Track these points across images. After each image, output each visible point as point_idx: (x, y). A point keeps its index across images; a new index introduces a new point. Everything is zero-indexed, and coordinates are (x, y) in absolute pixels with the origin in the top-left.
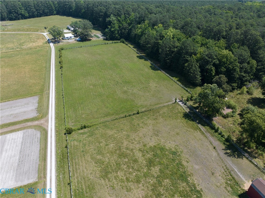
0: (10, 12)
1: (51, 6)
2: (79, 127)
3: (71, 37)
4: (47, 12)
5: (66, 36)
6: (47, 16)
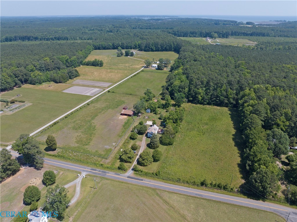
0: (146, 47)
1: (171, 46)
2: (112, 92)
3: (155, 66)
4: (168, 49)
5: (154, 65)
6: (167, 51)
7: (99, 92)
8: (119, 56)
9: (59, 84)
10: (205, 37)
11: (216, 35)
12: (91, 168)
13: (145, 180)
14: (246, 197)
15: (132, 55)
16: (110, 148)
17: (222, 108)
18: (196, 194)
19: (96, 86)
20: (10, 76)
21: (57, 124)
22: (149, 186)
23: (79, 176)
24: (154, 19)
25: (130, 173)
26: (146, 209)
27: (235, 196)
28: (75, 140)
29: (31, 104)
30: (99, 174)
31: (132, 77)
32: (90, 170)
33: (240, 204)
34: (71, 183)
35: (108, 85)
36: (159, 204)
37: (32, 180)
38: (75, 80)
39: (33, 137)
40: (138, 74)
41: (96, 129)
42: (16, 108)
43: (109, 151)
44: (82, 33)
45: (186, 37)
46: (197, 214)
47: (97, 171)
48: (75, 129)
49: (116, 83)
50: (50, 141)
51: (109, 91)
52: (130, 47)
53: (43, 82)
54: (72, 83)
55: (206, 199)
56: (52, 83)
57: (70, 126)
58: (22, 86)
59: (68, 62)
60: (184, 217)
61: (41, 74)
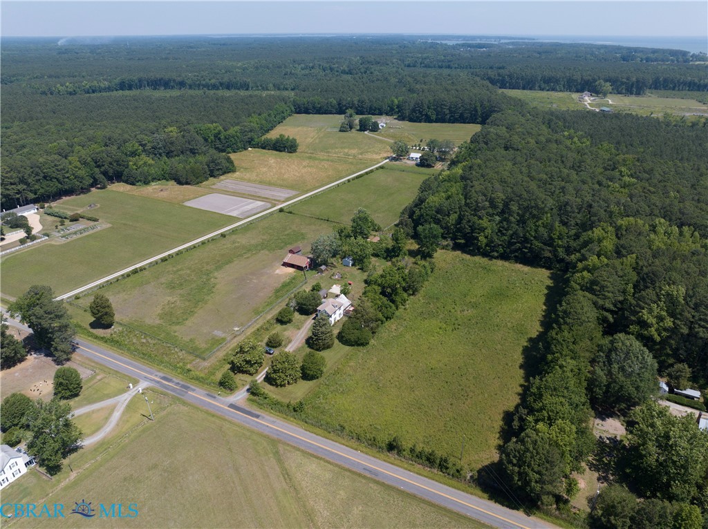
2: (289, 211)
3: (416, 158)
5: (414, 155)
6: (464, 122)
7: (261, 210)
8: (345, 131)
9: (185, 186)
10: (580, 91)
11: (608, 86)
12: (162, 375)
13: (263, 418)
14: (486, 496)
15: (375, 128)
16: (223, 336)
17: (534, 269)
18: (364, 469)
19: (259, 197)
20: (85, 163)
21: (140, 274)
22: (266, 433)
23: (131, 387)
24: (470, 46)
25: (240, 396)
26: (233, 482)
27: (459, 489)
28: (159, 311)
29: (109, 225)
30: (174, 390)
31: (349, 181)
32: (159, 380)
33: (463, 512)
34: (110, 400)
35: (287, 196)
36: (268, 476)
37: (37, 384)
38: (222, 180)
39: (81, 295)
40: (367, 173)
41: (213, 292)
42: (75, 233)
43: (217, 342)
44: (285, 75)
45: (531, 89)
46: (344, 513)
47: (173, 382)
48: (172, 286)
49: (307, 192)
50: (97, 307)
51: (281, 210)
52: (379, 109)
53: (154, 179)
54: (213, 187)
55: (383, 484)
56: (172, 184)
57: (163, 280)
58: (108, 186)
59: (219, 139)
60: (309, 515)
61: (151, 162)
